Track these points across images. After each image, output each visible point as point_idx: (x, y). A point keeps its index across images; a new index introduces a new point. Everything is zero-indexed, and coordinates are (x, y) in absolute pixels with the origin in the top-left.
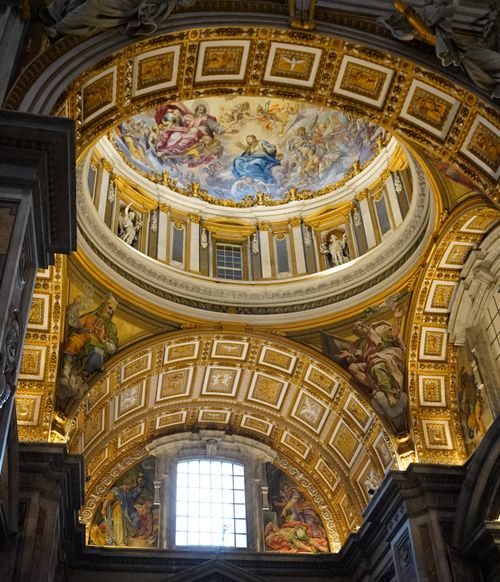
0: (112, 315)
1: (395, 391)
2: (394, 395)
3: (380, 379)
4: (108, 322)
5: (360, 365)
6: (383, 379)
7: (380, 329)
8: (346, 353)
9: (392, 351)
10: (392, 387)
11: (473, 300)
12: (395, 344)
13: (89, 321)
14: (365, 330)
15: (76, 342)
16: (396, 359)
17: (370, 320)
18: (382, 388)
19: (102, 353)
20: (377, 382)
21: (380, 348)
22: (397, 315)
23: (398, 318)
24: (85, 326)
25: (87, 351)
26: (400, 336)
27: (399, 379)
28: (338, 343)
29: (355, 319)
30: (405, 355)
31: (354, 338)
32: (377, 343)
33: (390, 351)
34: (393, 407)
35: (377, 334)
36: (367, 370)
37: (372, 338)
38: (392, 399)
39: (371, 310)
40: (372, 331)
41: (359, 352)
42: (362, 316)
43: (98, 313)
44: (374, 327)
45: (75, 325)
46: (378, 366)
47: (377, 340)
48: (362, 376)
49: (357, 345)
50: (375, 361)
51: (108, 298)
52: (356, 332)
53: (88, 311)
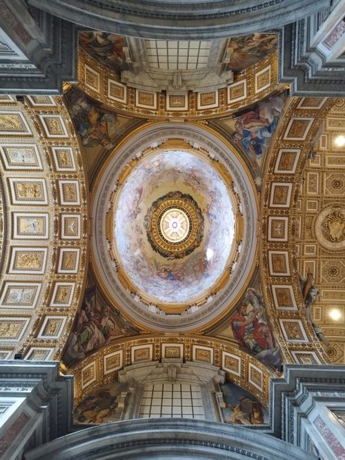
0: (102, 145)
1: (81, 347)
2: (79, 348)
3: (83, 334)
4: (99, 142)
5: (86, 317)
6: (84, 336)
7: (110, 323)
8: (89, 305)
9: (101, 336)
10: (82, 345)
11: (151, 374)
12: (106, 336)
13: (103, 128)
14: (106, 313)
15: (94, 116)
16: (98, 341)
17: (113, 315)
18: (79, 337)
19: (83, 134)
20: (81, 332)
21: (100, 327)
22: (123, 331)
23: (121, 332)
24: (101, 125)
25: (87, 123)
26: (112, 338)
27: (89, 347)
28: (93, 298)
29: (110, 305)
30: (104, 345)
31: (99, 308)
32: (102, 324)
33: (100, 335)
34: (73, 350)
35: (107, 322)
36: (85, 323)
37: (103, 320)
38: (76, 347)
39: (119, 314)
40: (107, 318)
41: (92, 314)
42: (113, 309)
43: (106, 136)
44: (110, 319)
45: (103, 118)
46: (89, 330)
47: (103, 324)
48: (81, 321)
49: (96, 311)
50: (91, 327)
51: (113, 144)
52: (103, 308)
53: (109, 129)
